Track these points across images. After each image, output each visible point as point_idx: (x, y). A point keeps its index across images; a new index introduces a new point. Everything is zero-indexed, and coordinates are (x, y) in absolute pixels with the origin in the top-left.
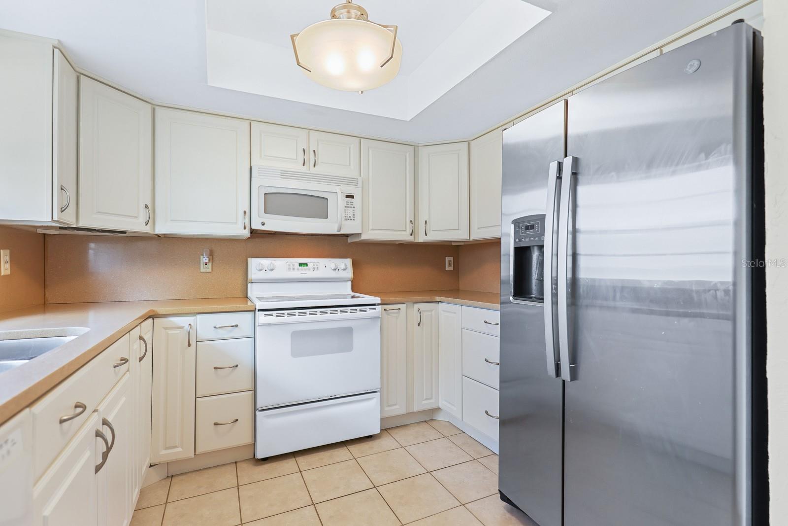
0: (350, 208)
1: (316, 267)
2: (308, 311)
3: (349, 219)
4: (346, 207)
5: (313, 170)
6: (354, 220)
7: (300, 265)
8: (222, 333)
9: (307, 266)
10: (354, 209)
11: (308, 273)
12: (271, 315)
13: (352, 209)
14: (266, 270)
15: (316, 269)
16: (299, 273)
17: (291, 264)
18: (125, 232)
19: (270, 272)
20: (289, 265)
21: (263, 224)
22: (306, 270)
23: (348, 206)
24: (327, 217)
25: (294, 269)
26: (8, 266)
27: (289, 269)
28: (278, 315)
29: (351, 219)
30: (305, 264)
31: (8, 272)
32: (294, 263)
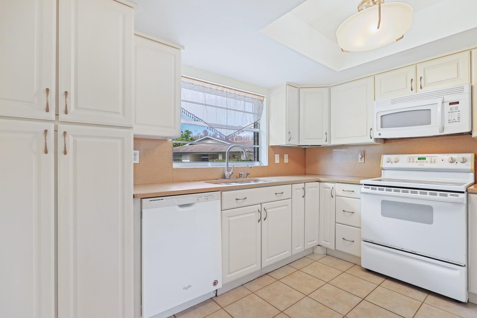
0: (454, 113)
1: (433, 160)
2: (393, 189)
3: (453, 122)
4: (449, 112)
5: (420, 91)
6: (459, 121)
7: (419, 159)
8: (346, 194)
9: (425, 160)
10: (459, 113)
11: (426, 165)
12: (369, 188)
13: (457, 113)
14: (392, 162)
15: (433, 162)
16: (417, 165)
17: (412, 158)
18: (320, 146)
19: (395, 163)
20: (410, 159)
21: (380, 134)
22: (423, 162)
23: (452, 111)
24: (430, 123)
25: (413, 162)
26: (287, 159)
27: (410, 162)
28: (372, 189)
29: (456, 122)
30: (424, 158)
31: (287, 162)
32: (413, 158)
